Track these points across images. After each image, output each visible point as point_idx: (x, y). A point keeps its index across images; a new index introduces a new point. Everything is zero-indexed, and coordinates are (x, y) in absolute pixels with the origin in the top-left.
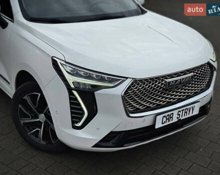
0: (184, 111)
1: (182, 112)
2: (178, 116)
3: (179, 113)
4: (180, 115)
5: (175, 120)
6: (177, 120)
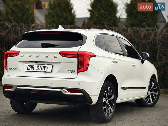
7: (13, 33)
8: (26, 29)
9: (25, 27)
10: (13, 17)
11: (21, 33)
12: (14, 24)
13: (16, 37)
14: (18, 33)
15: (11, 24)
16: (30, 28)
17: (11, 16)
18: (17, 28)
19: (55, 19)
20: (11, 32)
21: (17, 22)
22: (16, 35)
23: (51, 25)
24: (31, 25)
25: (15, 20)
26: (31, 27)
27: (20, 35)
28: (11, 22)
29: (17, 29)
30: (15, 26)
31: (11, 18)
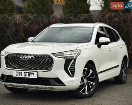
0: (28, 73)
1: (26, 73)
2: (25, 75)
3: (25, 73)
4: (25, 74)
5: (23, 76)
6: (24, 77)
7: (35, 24)
8: (47, 19)
9: (46, 18)
10: (35, 9)
11: (42, 23)
12: (35, 15)
13: (38, 27)
14: (39, 23)
15: (33, 16)
16: (50, 18)
17: (33, 9)
18: (39, 18)
19: (72, 9)
20: (33, 23)
21: (38, 14)
22: (38, 25)
23: (69, 15)
24: (51, 16)
25: (36, 12)
26: (52, 17)
27: (42, 25)
28: (33, 14)
29: (39, 20)
30: (37, 17)
31: (33, 10)
